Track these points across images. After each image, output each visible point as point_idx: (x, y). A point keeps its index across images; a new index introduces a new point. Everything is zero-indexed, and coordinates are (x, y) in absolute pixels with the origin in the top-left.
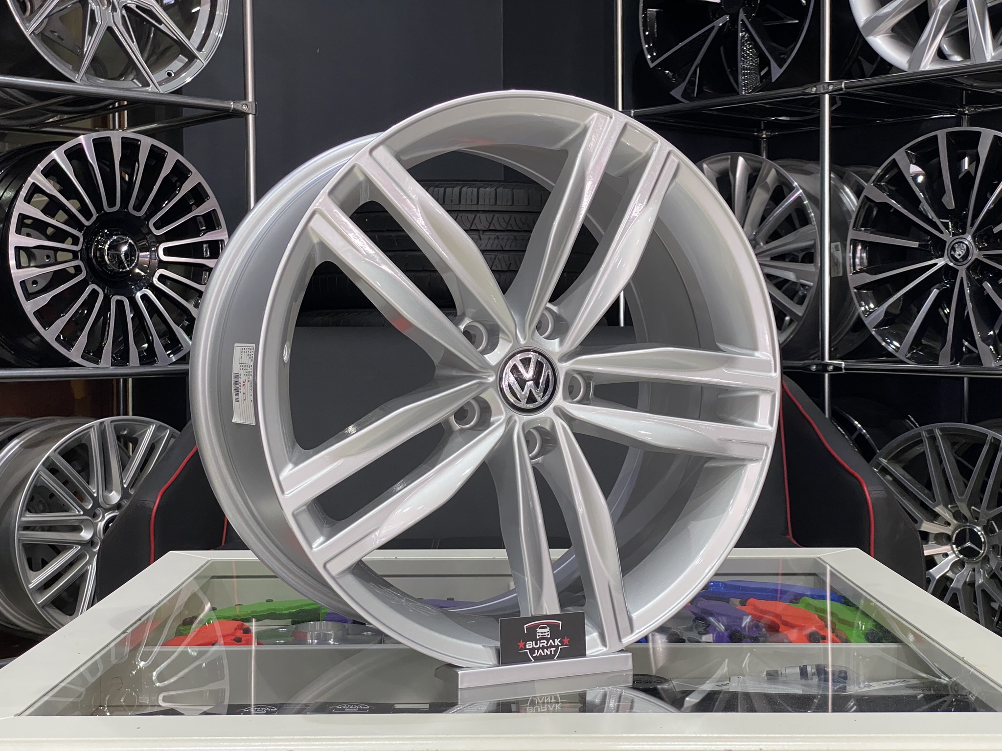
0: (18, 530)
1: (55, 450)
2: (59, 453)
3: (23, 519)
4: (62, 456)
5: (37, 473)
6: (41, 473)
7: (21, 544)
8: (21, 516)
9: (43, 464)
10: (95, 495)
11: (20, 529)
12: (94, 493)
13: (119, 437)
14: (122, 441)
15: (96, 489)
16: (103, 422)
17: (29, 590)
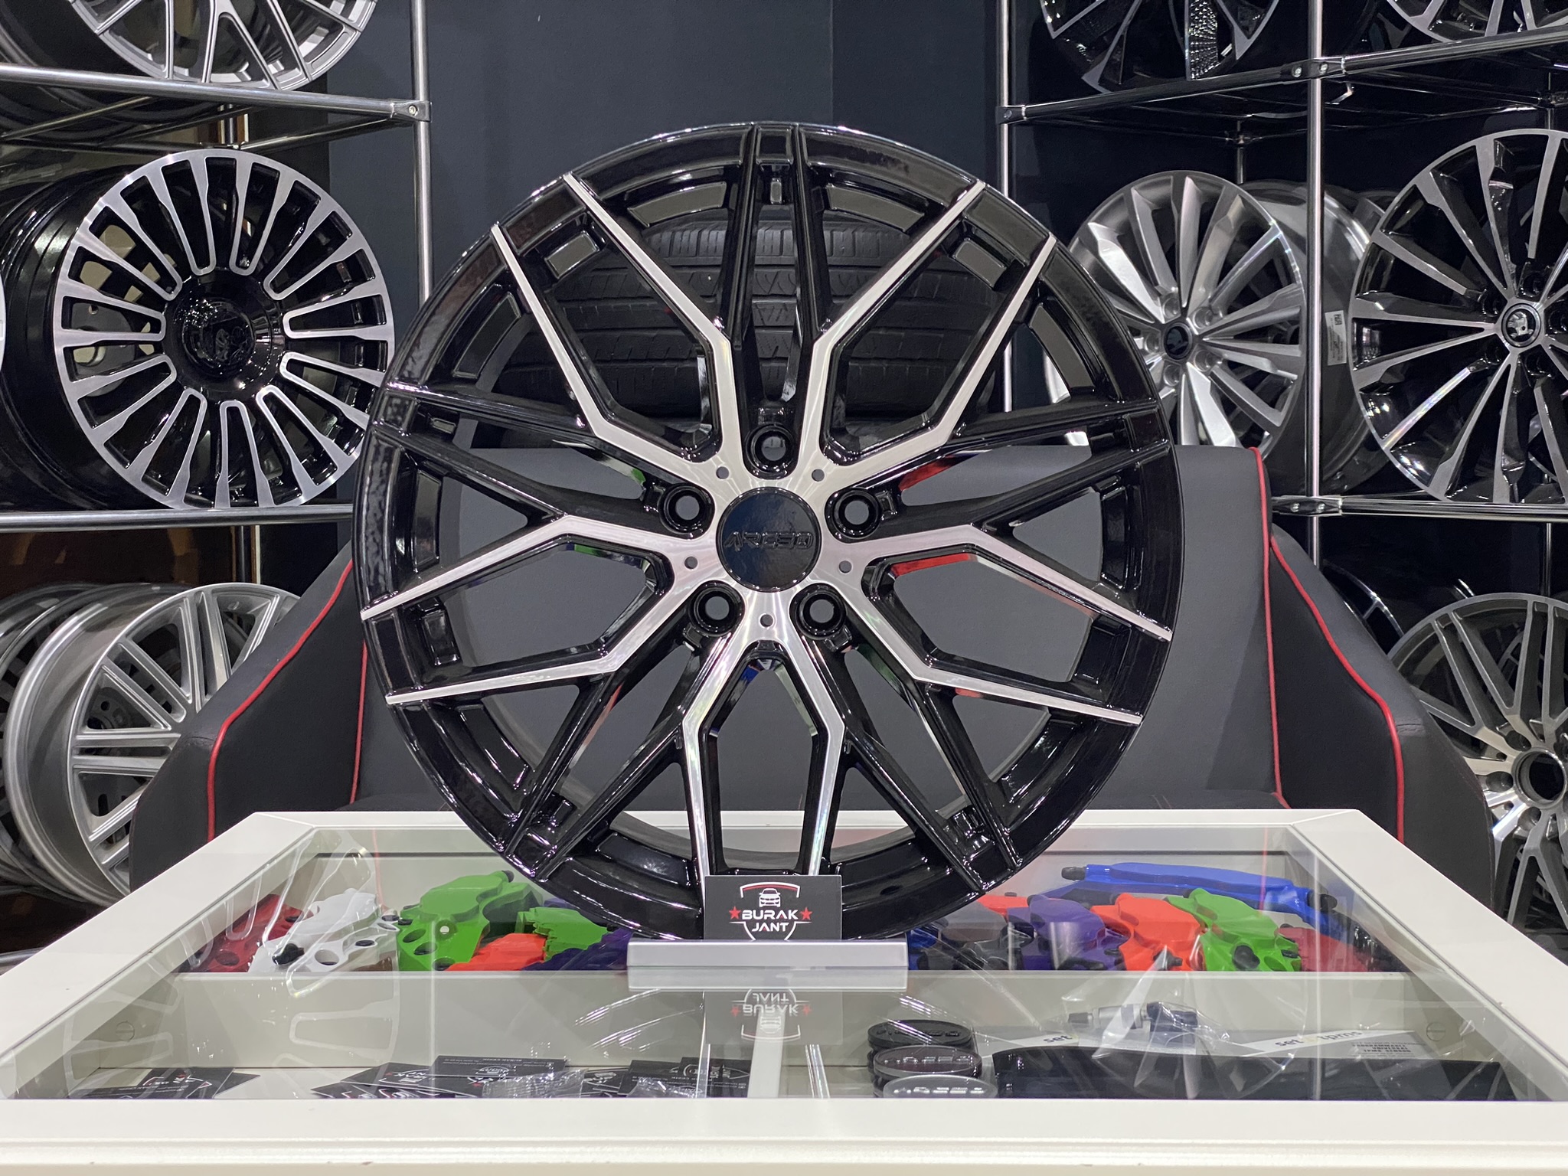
0: (71, 755)
1: (127, 635)
2: (134, 639)
3: (80, 737)
4: (140, 644)
5: (100, 669)
6: (105, 668)
7: (76, 775)
8: (76, 733)
9: (109, 655)
10: (190, 701)
11: (75, 752)
12: (188, 698)
13: (227, 615)
14: (230, 620)
15: (191, 692)
16: (200, 592)
17: (90, 844)
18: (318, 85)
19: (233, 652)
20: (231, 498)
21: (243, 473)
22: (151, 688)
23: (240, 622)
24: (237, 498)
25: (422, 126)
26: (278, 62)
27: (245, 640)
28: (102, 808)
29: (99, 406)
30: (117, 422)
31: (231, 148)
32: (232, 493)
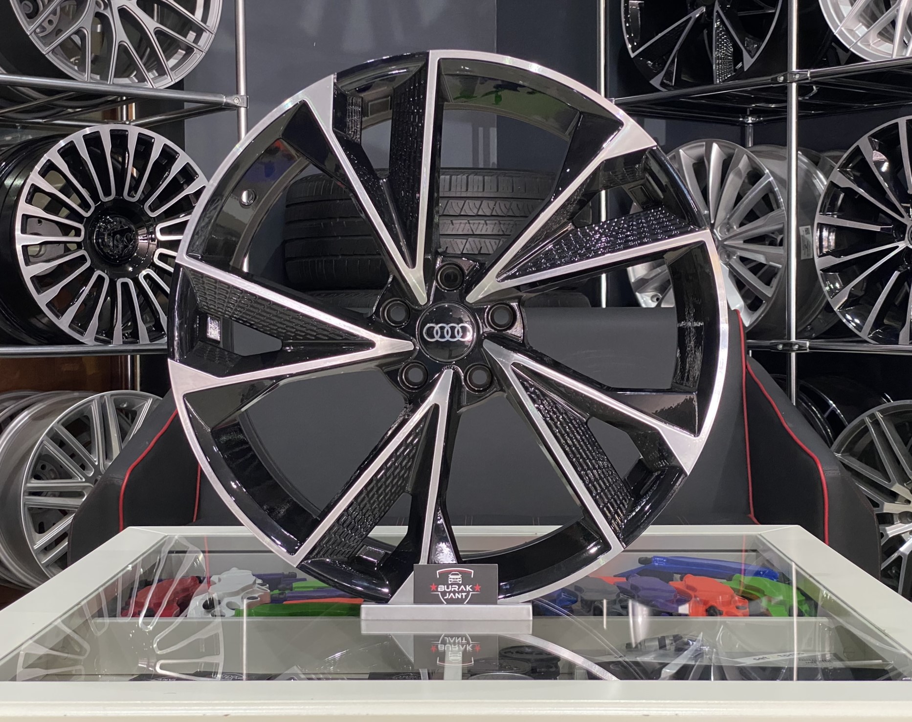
0: (24, 495)
1: (58, 422)
2: (63, 424)
3: (29, 485)
4: (66, 428)
5: (42, 442)
6: (45, 442)
7: (26, 508)
8: (26, 483)
9: (47, 434)
10: (97, 463)
11: (25, 494)
12: (95, 461)
13: (119, 410)
14: (121, 414)
15: (97, 458)
16: (103, 396)
17: (34, 550)
18: (179, 86)
19: (123, 434)
20: (123, 338)
21: (130, 324)
22: (73, 455)
23: (127, 415)
24: (126, 338)
25: (243, 111)
26: (154, 71)
27: (131, 426)
28: (41, 529)
29: (42, 282)
30: (53, 292)
31: (125, 123)
32: (123, 335)
